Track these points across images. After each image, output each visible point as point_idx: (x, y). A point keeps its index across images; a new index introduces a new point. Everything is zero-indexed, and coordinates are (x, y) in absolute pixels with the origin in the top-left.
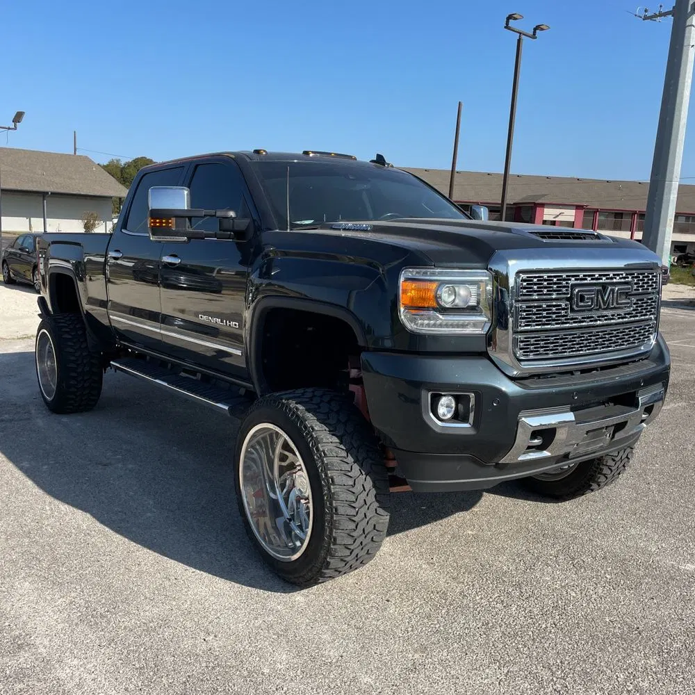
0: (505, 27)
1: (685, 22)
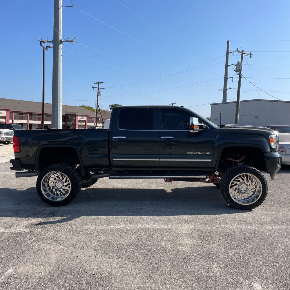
1: (58, 46)
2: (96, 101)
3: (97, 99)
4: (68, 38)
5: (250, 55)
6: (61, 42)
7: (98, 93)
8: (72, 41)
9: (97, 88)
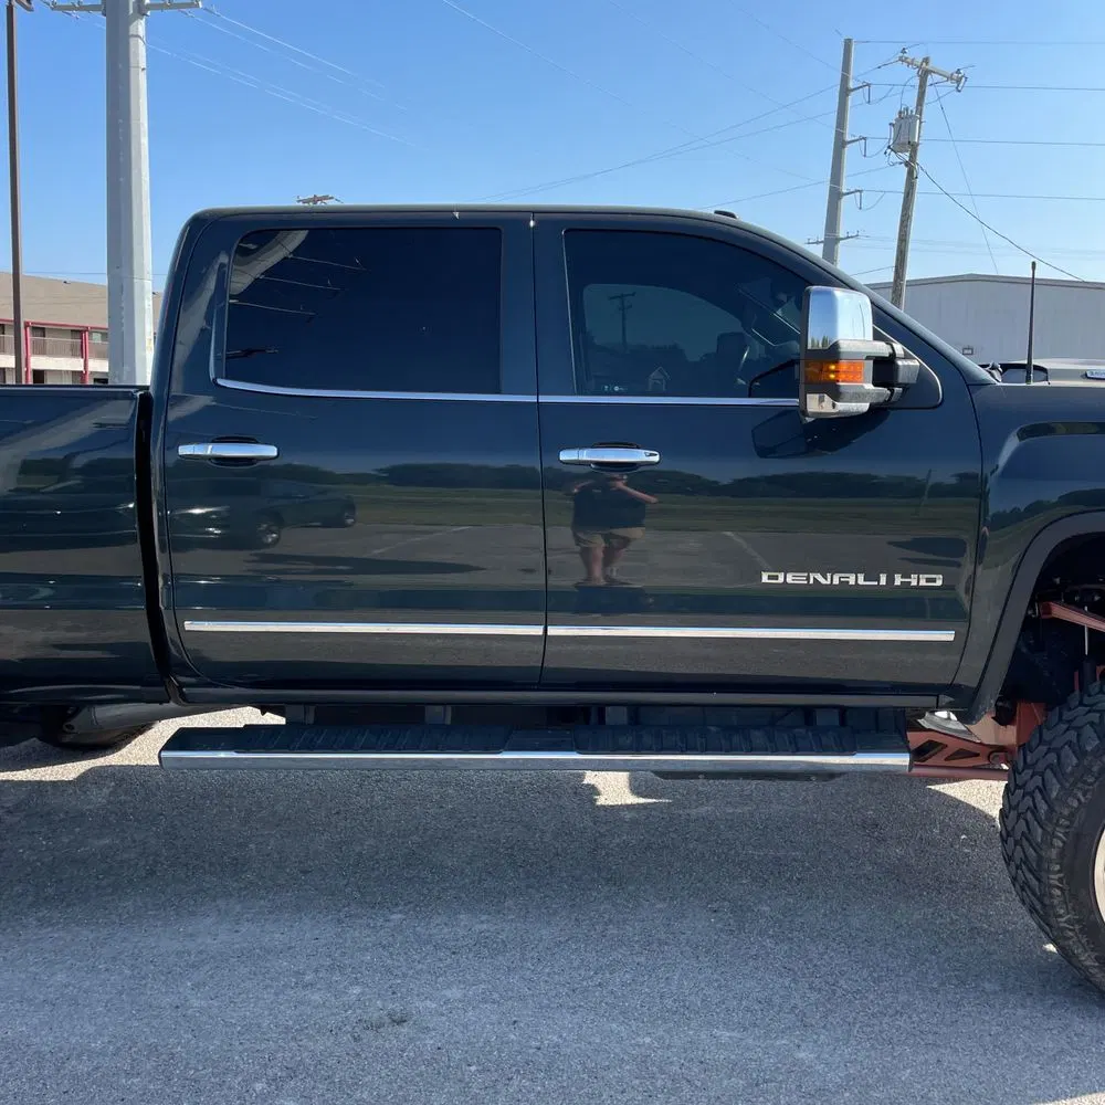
1: (128, 31)
5: (957, 79)
6: (141, 9)
8: (188, 6)
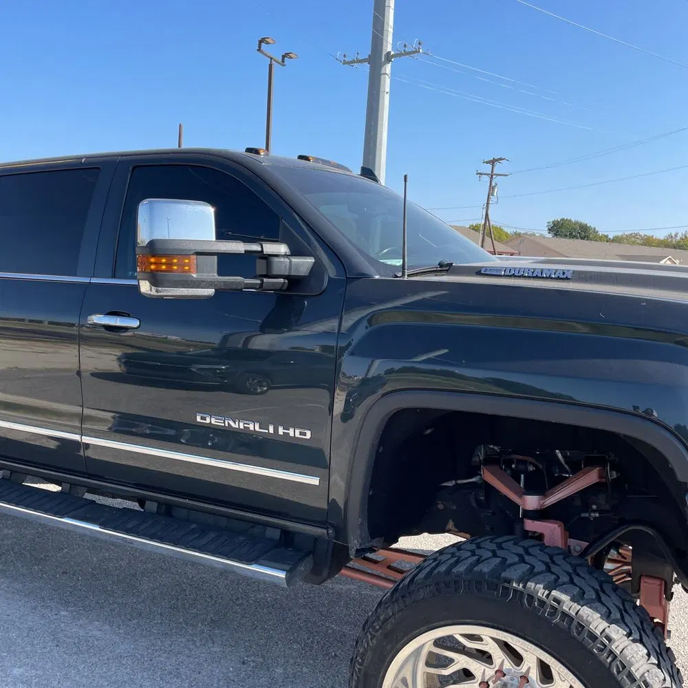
0: (258, 50)
1: (380, 71)
2: (485, 210)
3: (488, 204)
4: (405, 46)
6: (389, 57)
7: (492, 188)
8: (414, 52)
9: (488, 175)
